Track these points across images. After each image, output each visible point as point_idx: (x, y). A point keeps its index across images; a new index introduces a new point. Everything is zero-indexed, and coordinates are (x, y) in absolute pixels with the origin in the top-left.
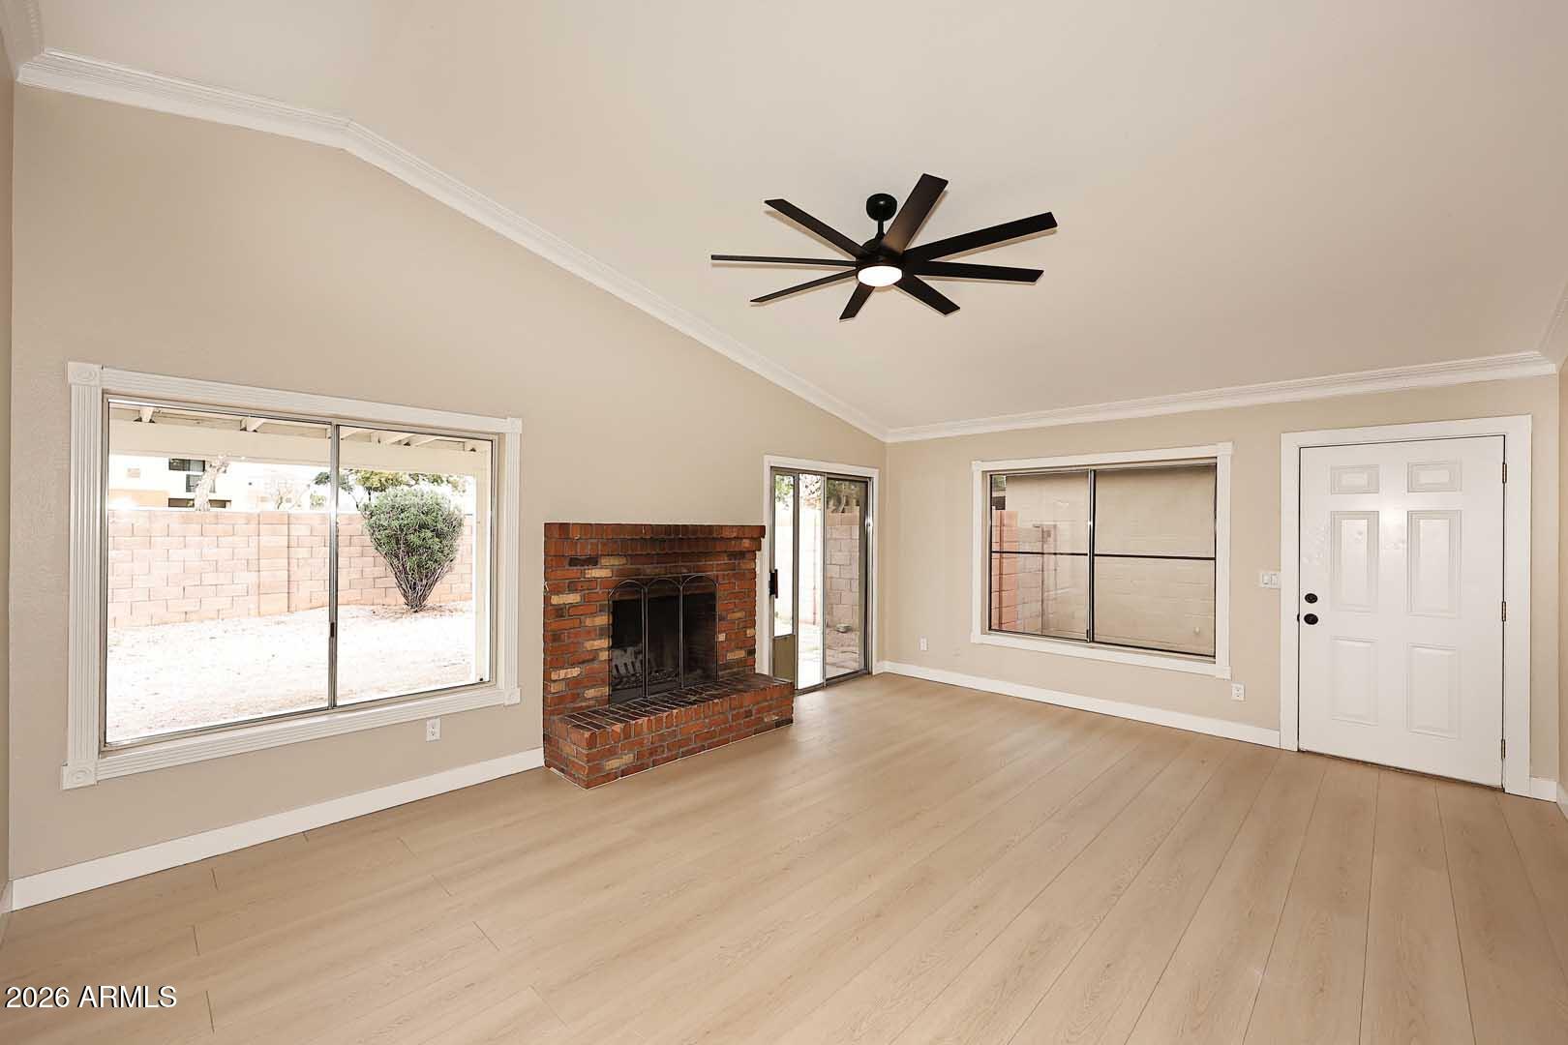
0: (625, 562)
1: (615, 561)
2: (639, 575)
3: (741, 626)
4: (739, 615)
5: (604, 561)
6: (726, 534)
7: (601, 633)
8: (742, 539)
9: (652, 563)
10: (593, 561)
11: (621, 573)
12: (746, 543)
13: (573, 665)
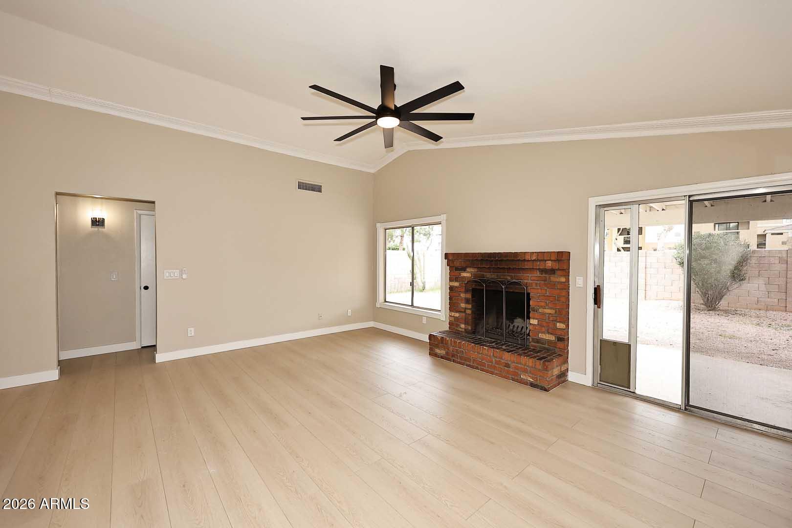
0: (476, 271)
1: (471, 270)
2: (484, 277)
3: (551, 319)
4: (548, 311)
5: (468, 270)
6: (528, 257)
7: (467, 301)
8: (546, 261)
9: (491, 272)
10: (464, 269)
11: (475, 276)
12: (549, 264)
13: (457, 312)
